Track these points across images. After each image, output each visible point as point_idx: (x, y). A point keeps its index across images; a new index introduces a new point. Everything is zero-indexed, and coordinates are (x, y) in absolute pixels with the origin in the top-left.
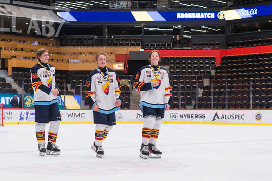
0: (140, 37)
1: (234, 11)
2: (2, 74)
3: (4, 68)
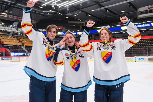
0: (58, 38)
1: (81, 32)
2: (22, 47)
3: (23, 46)
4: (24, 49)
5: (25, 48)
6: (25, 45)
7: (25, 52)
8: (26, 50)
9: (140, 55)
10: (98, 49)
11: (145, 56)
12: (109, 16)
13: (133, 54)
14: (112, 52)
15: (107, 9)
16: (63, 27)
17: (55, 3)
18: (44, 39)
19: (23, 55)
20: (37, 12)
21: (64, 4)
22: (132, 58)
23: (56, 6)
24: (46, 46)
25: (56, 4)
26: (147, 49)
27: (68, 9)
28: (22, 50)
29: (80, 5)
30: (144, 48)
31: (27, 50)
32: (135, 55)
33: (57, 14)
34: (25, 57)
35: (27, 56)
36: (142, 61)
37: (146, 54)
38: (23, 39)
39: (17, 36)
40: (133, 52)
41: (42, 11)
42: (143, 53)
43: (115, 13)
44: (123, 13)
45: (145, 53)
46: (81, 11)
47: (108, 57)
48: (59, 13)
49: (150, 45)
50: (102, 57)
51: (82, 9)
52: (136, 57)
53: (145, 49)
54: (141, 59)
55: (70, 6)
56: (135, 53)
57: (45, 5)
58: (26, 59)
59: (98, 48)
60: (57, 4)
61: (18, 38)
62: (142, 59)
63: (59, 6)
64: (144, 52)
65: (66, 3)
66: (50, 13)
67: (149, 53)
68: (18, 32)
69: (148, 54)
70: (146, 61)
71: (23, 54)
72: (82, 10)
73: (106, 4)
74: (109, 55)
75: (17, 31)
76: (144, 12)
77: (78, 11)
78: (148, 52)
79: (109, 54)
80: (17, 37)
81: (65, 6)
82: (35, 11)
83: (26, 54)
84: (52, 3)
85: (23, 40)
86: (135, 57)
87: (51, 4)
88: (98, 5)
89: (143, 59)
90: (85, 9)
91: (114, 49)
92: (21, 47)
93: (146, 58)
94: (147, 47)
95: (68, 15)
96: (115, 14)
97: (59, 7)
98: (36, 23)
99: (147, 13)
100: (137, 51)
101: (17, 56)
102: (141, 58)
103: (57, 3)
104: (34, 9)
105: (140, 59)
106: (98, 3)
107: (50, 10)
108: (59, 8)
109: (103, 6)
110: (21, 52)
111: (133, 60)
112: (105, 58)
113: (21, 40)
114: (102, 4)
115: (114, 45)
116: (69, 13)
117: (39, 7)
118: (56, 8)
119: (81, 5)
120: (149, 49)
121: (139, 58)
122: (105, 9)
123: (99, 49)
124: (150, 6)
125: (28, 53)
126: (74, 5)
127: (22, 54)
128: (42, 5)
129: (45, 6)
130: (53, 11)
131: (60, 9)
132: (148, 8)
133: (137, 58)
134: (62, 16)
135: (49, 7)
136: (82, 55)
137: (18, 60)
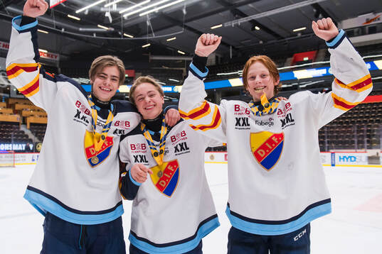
2: (22, 128)
3: (25, 123)
4: (28, 132)
5: (30, 129)
6: (30, 120)
7: (31, 141)
8: (31, 136)
9: (345, 148)
10: (238, 123)
11: (358, 151)
12: (261, 42)
13: (327, 145)
14: (281, 136)
15: (255, 23)
16: (136, 72)
17: (111, 6)
18: (78, 103)
19: (24, 149)
20: (63, 30)
21: (138, 8)
22: (325, 156)
23: (114, 15)
24: (87, 122)
25: (115, 9)
26: (363, 131)
27: (148, 23)
28: (22, 136)
29: (182, 12)
30: (356, 129)
31: (36, 136)
32: (332, 149)
33: (120, 36)
34: (29, 156)
35: (36, 151)
36: (349, 163)
37: (360, 145)
38: (25, 104)
39: (7, 95)
40: (326, 140)
41: (76, 28)
42: (353, 142)
43: (278, 33)
44: (299, 35)
45: (359, 142)
46: (185, 27)
47: (270, 150)
48: (125, 34)
49: (371, 121)
50: (252, 148)
51: (186, 21)
52: (334, 153)
53: (358, 132)
54: (347, 159)
55: (154, 13)
56: (333, 142)
57: (84, 11)
58: (33, 160)
59: (238, 120)
60: (118, 10)
61: (11, 102)
62: (351, 157)
63: (123, 14)
64: (356, 140)
65: (143, 6)
66: (98, 34)
67: (368, 142)
68: (9, 86)
69: (366, 145)
70: (361, 163)
71: (24, 145)
72: (188, 24)
73: (252, 8)
74: (274, 142)
75: (6, 84)
76: (356, 30)
77: (177, 27)
78: (366, 139)
79: (275, 139)
80: (7, 100)
81: (141, 15)
82: (57, 27)
83: (31, 146)
84: (106, 6)
85: (24, 106)
86: (332, 153)
87: (102, 9)
88: (232, 11)
89: (353, 159)
90: (194, 21)
91: (289, 123)
92: (19, 128)
93: (362, 155)
94: (363, 126)
95: (149, 40)
96: (277, 36)
97: (125, 16)
98: (60, 61)
99: (363, 34)
100: (337, 137)
101: (7, 152)
102: (347, 155)
103: (117, 7)
104: (54, 21)
105: (344, 157)
106: (232, 5)
107: (99, 26)
108: (123, 19)
109: (243, 15)
110: (17, 141)
111: (326, 160)
112: (262, 154)
113: (18, 107)
114: (241, 8)
115: (288, 113)
116: (150, 32)
117: (69, 16)
118: (117, 19)
119: (184, 12)
120: (368, 131)
121: (342, 155)
122: (250, 21)
123: (241, 122)
124: (370, 16)
125: (37, 143)
126: (164, 11)
127: (22, 147)
128: (77, 12)
129: (86, 13)
130: (107, 28)
131: (127, 21)
132: (365, 22)
133: (337, 155)
134: (132, 40)
135: (96, 17)
136: (181, 145)
137: (12, 164)
